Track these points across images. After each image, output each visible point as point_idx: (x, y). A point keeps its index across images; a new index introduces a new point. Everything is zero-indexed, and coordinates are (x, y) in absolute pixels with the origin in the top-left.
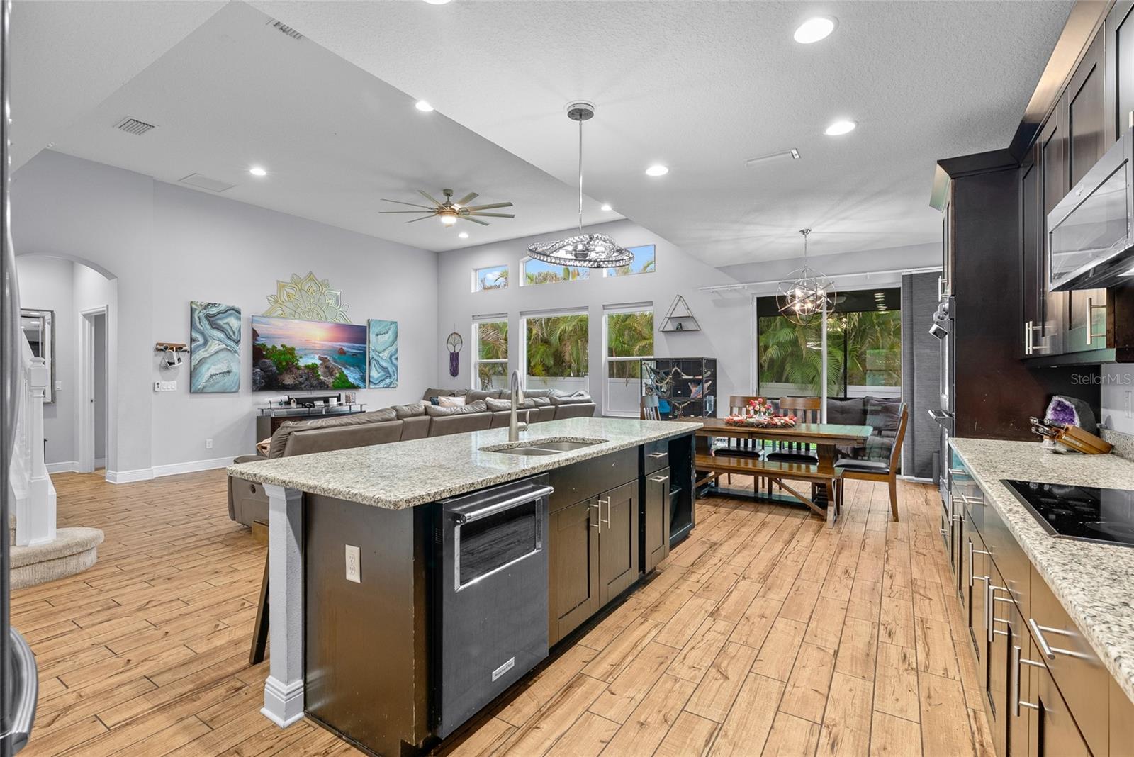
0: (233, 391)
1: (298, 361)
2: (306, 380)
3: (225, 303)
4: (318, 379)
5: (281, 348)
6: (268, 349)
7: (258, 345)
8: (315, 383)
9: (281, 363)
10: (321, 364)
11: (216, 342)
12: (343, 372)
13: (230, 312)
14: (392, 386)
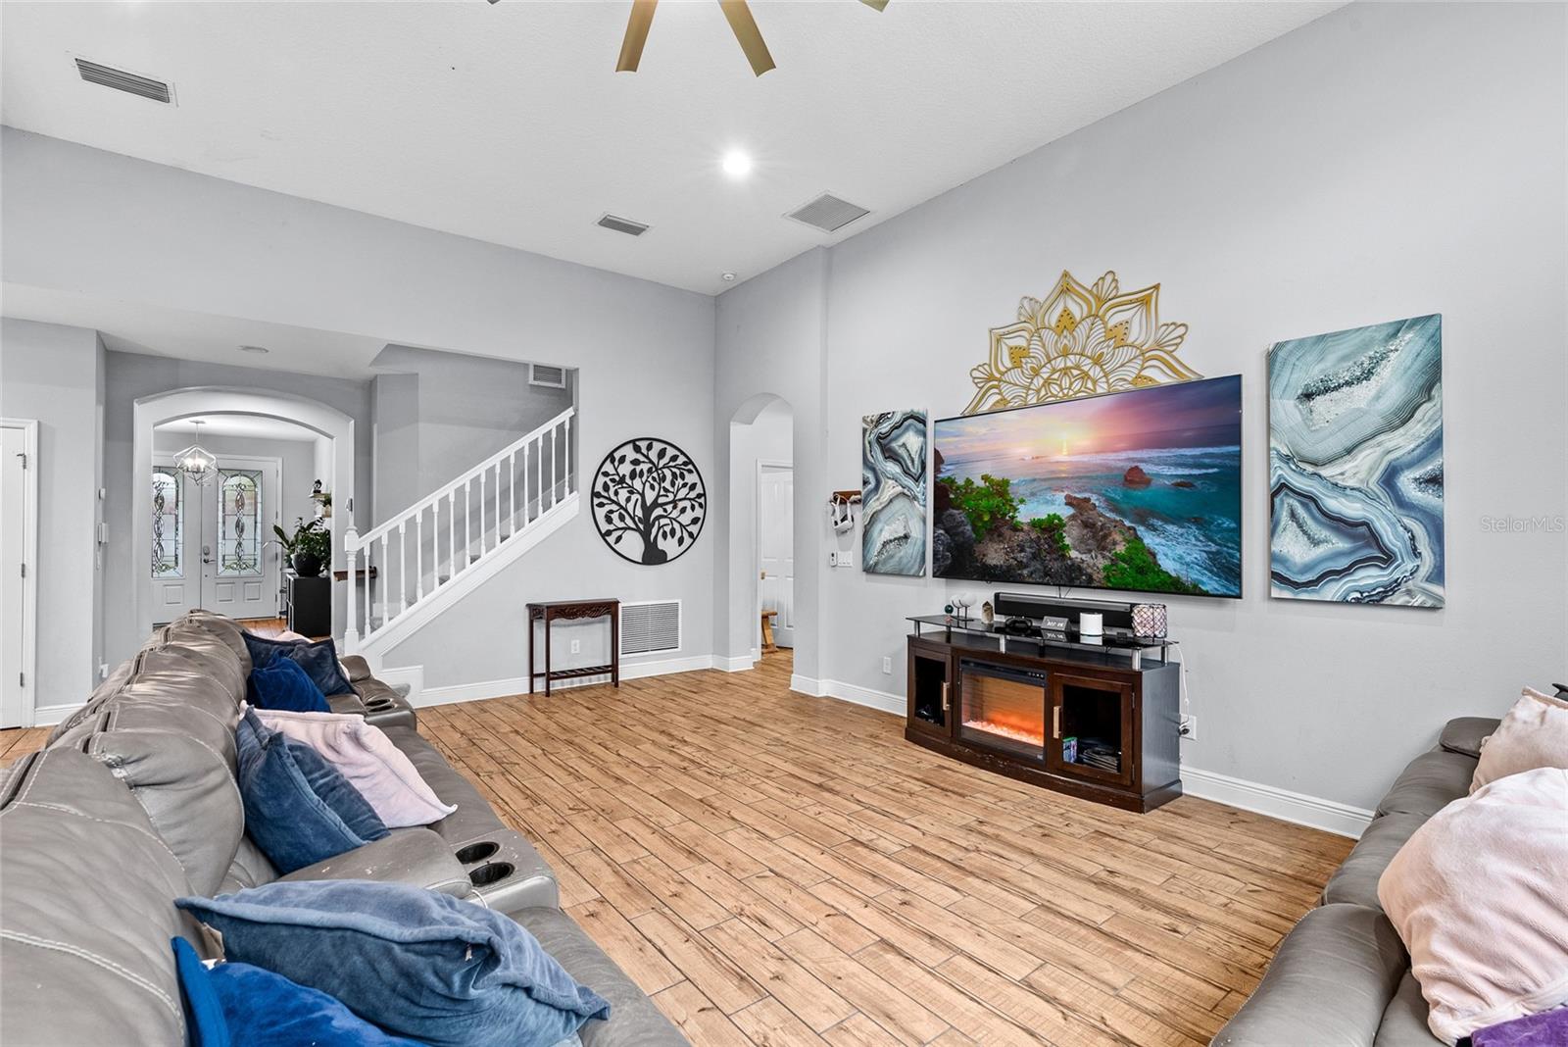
1: (1016, 510)
2: (1035, 556)
4: (1064, 556)
6: (958, 488)
7: (943, 480)
8: (1055, 566)
9: (980, 517)
10: (1073, 517)
11: (890, 482)
12: (1140, 539)
13: (906, 423)
14: (1399, 599)
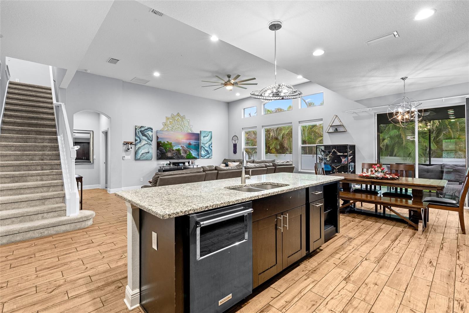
0: (150, 159)
1: (173, 147)
2: (176, 155)
3: (147, 126)
4: (181, 155)
5: (167, 143)
6: (162, 143)
7: (159, 141)
8: (179, 156)
9: (166, 148)
10: (182, 149)
11: (144, 141)
12: (190, 152)
13: (149, 129)
14: (210, 158)
